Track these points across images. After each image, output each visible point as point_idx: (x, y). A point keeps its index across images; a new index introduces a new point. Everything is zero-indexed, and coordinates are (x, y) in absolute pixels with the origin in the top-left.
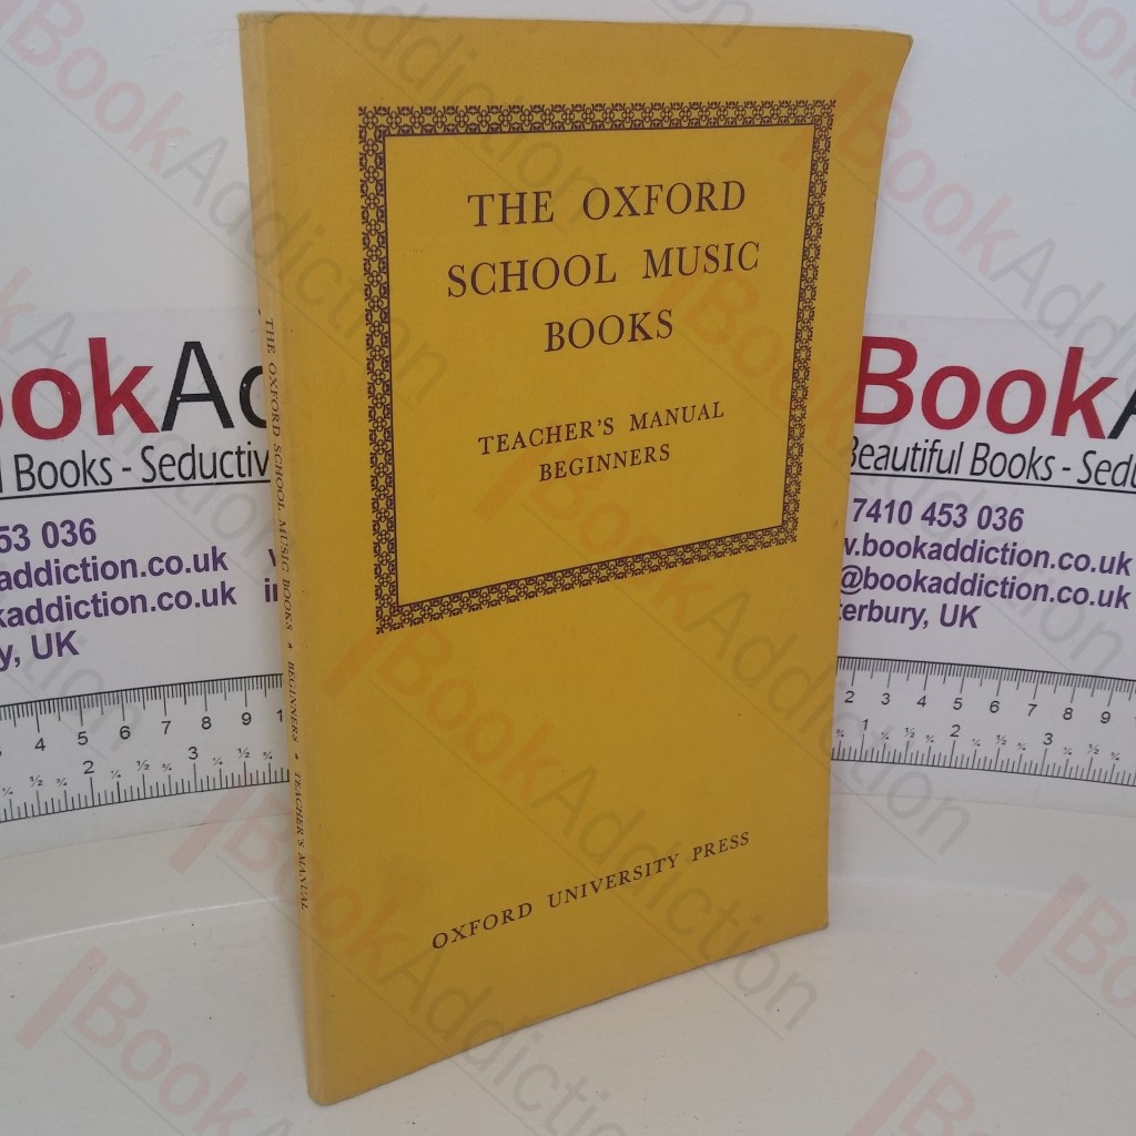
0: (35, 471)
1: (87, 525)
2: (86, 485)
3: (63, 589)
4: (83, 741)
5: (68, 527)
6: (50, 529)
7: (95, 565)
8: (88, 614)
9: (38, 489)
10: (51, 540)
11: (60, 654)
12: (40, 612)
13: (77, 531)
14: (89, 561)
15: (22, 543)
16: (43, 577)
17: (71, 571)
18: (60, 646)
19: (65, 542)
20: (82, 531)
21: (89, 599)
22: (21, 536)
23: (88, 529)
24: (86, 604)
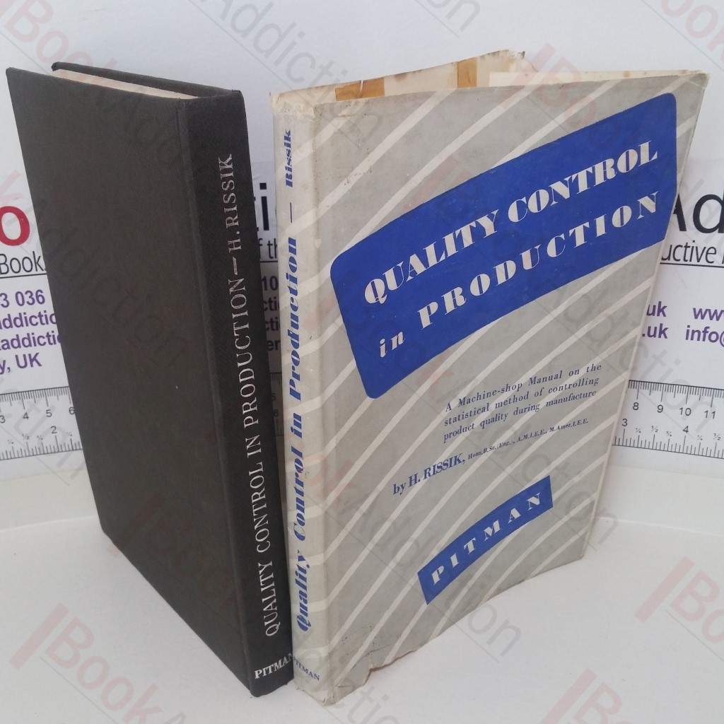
0: (8, 263)
1: (39, 293)
2: (37, 270)
3: (30, 329)
4: (49, 415)
5: (29, 294)
6: (19, 296)
7: (46, 316)
8: (45, 343)
9: (11, 273)
10: (21, 302)
11: (32, 366)
12: (18, 342)
13: (34, 296)
14: (43, 313)
15: (5, 304)
16: (18, 322)
17: (33, 319)
18: (32, 361)
19: (28, 303)
20: (37, 297)
21: (45, 335)
22: (5, 299)
23: (40, 295)
24: (44, 338)
